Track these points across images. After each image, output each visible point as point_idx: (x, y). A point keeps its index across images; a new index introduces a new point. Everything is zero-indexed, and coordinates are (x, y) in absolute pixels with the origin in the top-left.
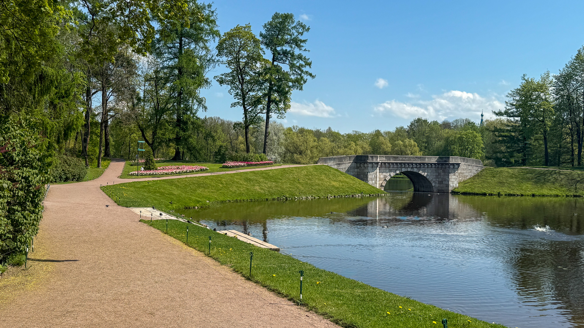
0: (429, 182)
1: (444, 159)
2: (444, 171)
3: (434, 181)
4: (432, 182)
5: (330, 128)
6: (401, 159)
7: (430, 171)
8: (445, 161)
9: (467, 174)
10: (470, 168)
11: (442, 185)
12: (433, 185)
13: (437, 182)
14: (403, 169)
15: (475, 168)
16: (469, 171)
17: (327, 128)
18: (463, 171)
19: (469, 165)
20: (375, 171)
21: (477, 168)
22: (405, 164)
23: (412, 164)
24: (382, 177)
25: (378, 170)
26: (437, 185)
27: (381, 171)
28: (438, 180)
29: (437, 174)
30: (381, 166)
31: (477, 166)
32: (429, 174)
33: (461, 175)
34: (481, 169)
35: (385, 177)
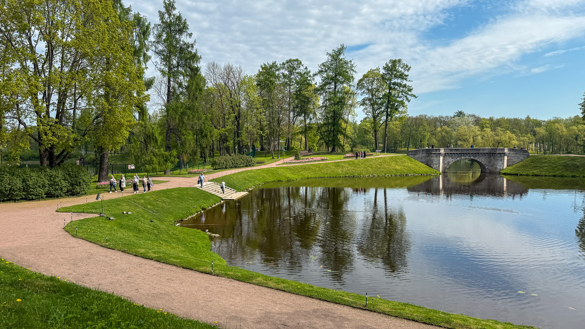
0: (484, 165)
1: (494, 150)
2: (494, 159)
3: (487, 165)
4: (485, 166)
5: (528, 116)
6: (461, 150)
7: (484, 158)
8: (495, 151)
9: (516, 160)
10: (518, 155)
11: (493, 168)
12: (487, 167)
13: (490, 166)
14: (462, 157)
15: (522, 156)
16: (517, 158)
17: (526, 116)
18: (512, 158)
19: (517, 154)
20: (439, 159)
21: (524, 156)
22: (463, 153)
23: (469, 153)
24: (446, 162)
25: (441, 158)
26: (490, 168)
27: (445, 159)
28: (490, 164)
29: (490, 160)
30: (445, 155)
31: (524, 154)
32: (483, 160)
33: (510, 160)
34: (527, 156)
35: (449, 162)
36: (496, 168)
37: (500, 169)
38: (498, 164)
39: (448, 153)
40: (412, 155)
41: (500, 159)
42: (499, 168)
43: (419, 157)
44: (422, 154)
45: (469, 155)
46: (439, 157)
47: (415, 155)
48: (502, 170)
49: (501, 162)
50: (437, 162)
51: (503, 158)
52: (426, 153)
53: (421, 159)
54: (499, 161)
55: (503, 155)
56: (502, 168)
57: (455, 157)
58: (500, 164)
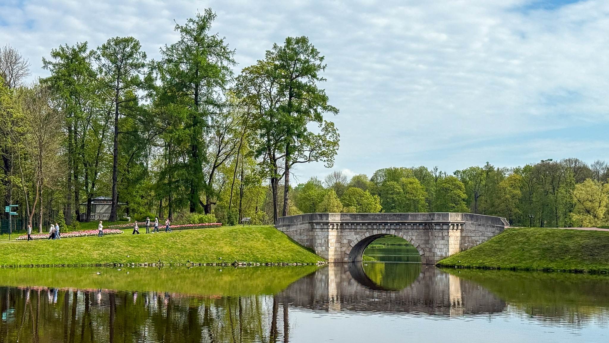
1: (431, 218)
3: (422, 248)
4: (419, 250)
6: (371, 217)
7: (416, 234)
8: (432, 220)
9: (477, 238)
10: (481, 229)
11: (431, 254)
13: (428, 249)
15: (489, 229)
16: (480, 234)
18: (469, 234)
19: (479, 225)
20: (326, 234)
21: (494, 229)
22: (375, 224)
23: (386, 224)
24: (345, 241)
25: (333, 234)
26: (427, 254)
27: (343, 234)
28: (428, 246)
29: (427, 238)
30: (342, 226)
31: (494, 227)
32: (414, 238)
33: (467, 239)
34: (500, 230)
35: (350, 242)
36: (434, 254)
37: (442, 256)
38: (437, 246)
39: (347, 224)
40: (284, 226)
41: (441, 235)
42: (439, 253)
43: (296, 231)
44: (303, 224)
45: (387, 227)
46: (326, 230)
47: (289, 226)
48: (445, 258)
49: (443, 242)
50: (323, 241)
51: (446, 234)
52: (309, 223)
53: (300, 235)
54: (439, 238)
55: (445, 227)
56: (446, 253)
57: (362, 232)
58: (440, 247)
